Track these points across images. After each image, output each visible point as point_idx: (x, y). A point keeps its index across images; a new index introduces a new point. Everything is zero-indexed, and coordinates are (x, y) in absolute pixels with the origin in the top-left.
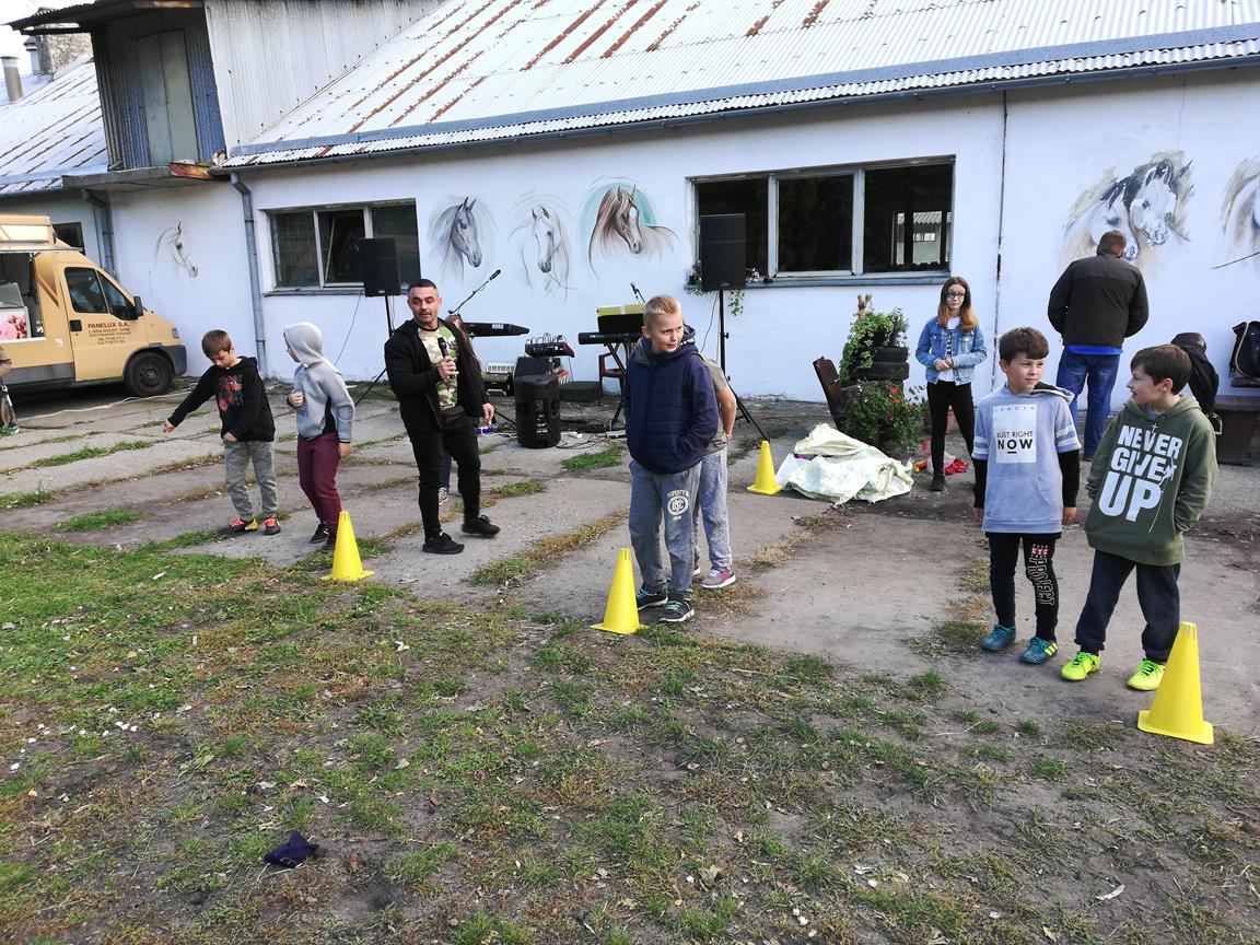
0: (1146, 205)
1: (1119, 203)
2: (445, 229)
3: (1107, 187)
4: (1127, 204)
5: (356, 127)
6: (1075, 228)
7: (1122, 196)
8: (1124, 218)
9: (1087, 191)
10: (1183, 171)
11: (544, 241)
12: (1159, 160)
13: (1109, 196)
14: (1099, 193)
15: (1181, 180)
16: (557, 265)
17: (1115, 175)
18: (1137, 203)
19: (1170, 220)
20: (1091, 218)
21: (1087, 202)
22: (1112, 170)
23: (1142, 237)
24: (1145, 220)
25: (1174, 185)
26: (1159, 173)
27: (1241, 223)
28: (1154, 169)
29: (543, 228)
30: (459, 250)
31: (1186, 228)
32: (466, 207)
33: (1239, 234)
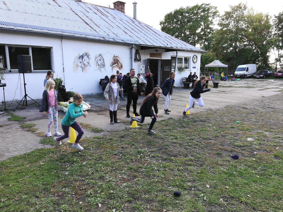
0: (85, 60)
1: (81, 59)
3: (79, 56)
4: (82, 60)
6: (75, 63)
7: (81, 58)
8: (82, 62)
9: (76, 57)
10: (89, 55)
12: (86, 53)
13: (79, 58)
14: (78, 57)
15: (89, 56)
17: (80, 54)
18: (83, 59)
19: (88, 62)
20: (77, 61)
21: (76, 59)
22: (79, 54)
23: (85, 65)
24: (85, 62)
25: (88, 57)
26: (86, 55)
27: (97, 64)
28: (85, 54)
31: (90, 64)
33: (97, 66)
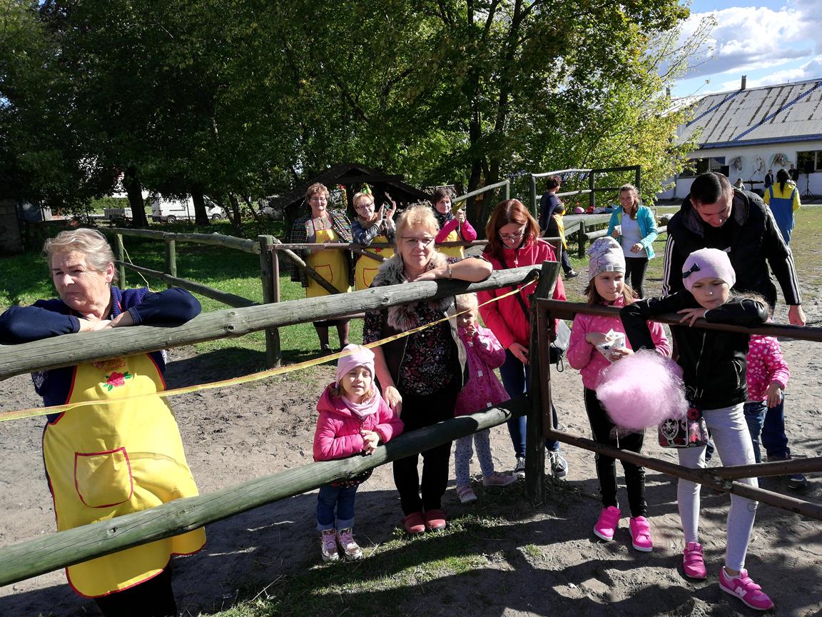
2: (733, 162)
5: (707, 141)
11: (759, 165)
16: (762, 169)
29: (759, 162)
30: (736, 167)
32: (739, 158)
